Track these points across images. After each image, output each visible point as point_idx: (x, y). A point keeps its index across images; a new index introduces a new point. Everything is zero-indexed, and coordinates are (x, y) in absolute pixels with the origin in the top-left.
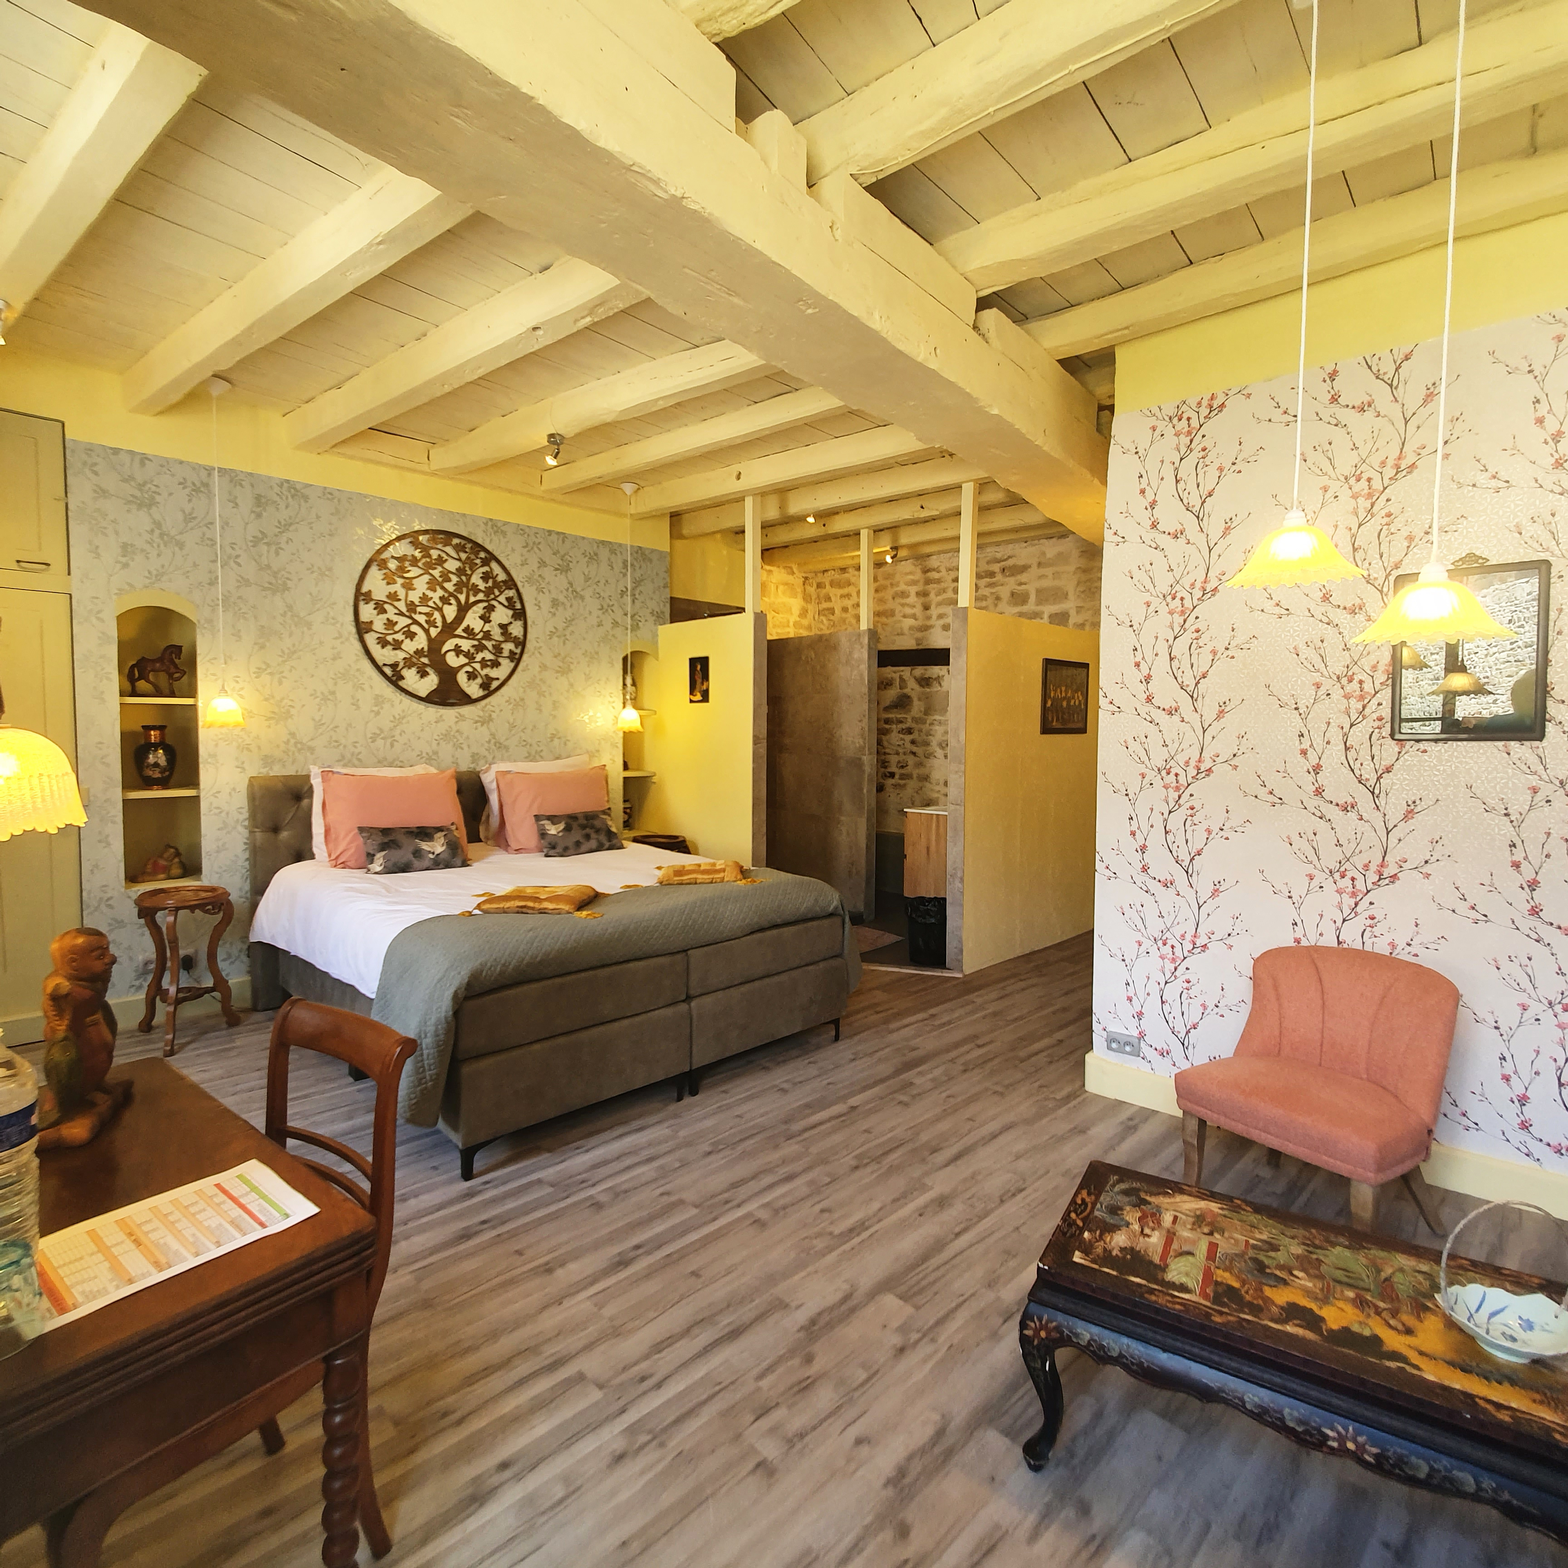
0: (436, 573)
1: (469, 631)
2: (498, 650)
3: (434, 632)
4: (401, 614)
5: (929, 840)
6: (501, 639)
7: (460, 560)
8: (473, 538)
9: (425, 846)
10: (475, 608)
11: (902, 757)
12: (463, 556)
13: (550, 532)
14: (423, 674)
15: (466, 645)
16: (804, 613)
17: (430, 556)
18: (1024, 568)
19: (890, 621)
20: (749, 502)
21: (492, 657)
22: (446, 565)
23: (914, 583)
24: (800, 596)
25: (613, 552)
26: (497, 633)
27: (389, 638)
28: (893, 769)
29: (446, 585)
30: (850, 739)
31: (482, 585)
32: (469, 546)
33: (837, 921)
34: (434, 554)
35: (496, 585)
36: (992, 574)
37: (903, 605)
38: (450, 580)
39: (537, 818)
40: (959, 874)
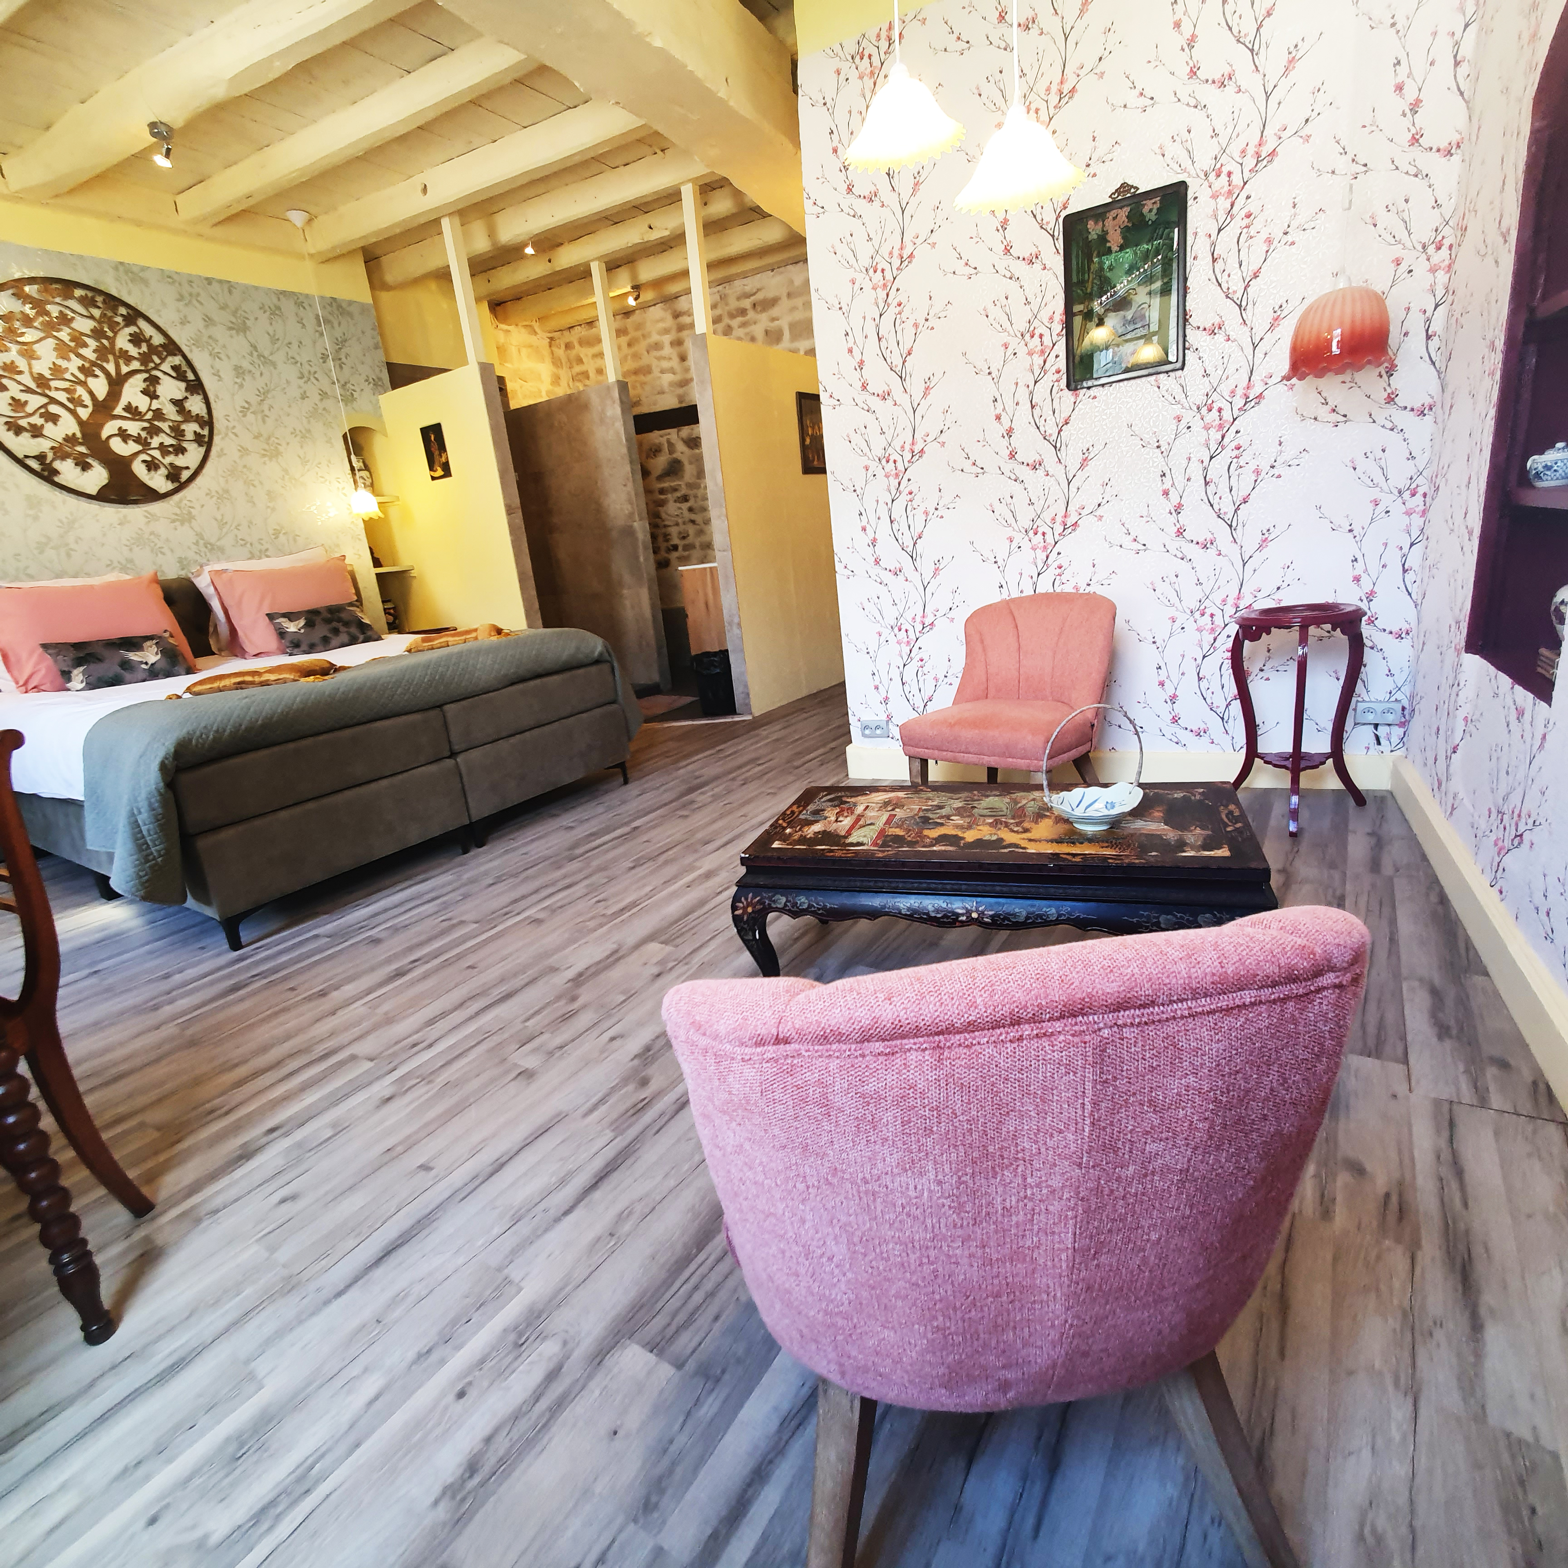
0: (64, 334)
1: (133, 412)
2: (177, 432)
3: (84, 413)
4: (28, 390)
5: (706, 595)
6: (179, 419)
7: (92, 317)
8: (102, 288)
9: (134, 656)
10: (132, 381)
11: (682, 527)
12: (96, 313)
13: (209, 281)
14: (85, 467)
15: (134, 428)
16: (556, 380)
17: (48, 314)
18: (772, 302)
19: (649, 378)
20: (446, 223)
21: (172, 441)
22: (74, 325)
23: (666, 331)
24: (548, 359)
25: (300, 304)
26: (170, 412)
27: (23, 423)
28: (676, 541)
29: (83, 351)
30: (618, 507)
31: (133, 351)
32: (100, 298)
33: (605, 667)
34: (54, 310)
35: (153, 349)
36: (743, 312)
37: (659, 359)
38: (85, 345)
39: (271, 617)
40: (736, 620)
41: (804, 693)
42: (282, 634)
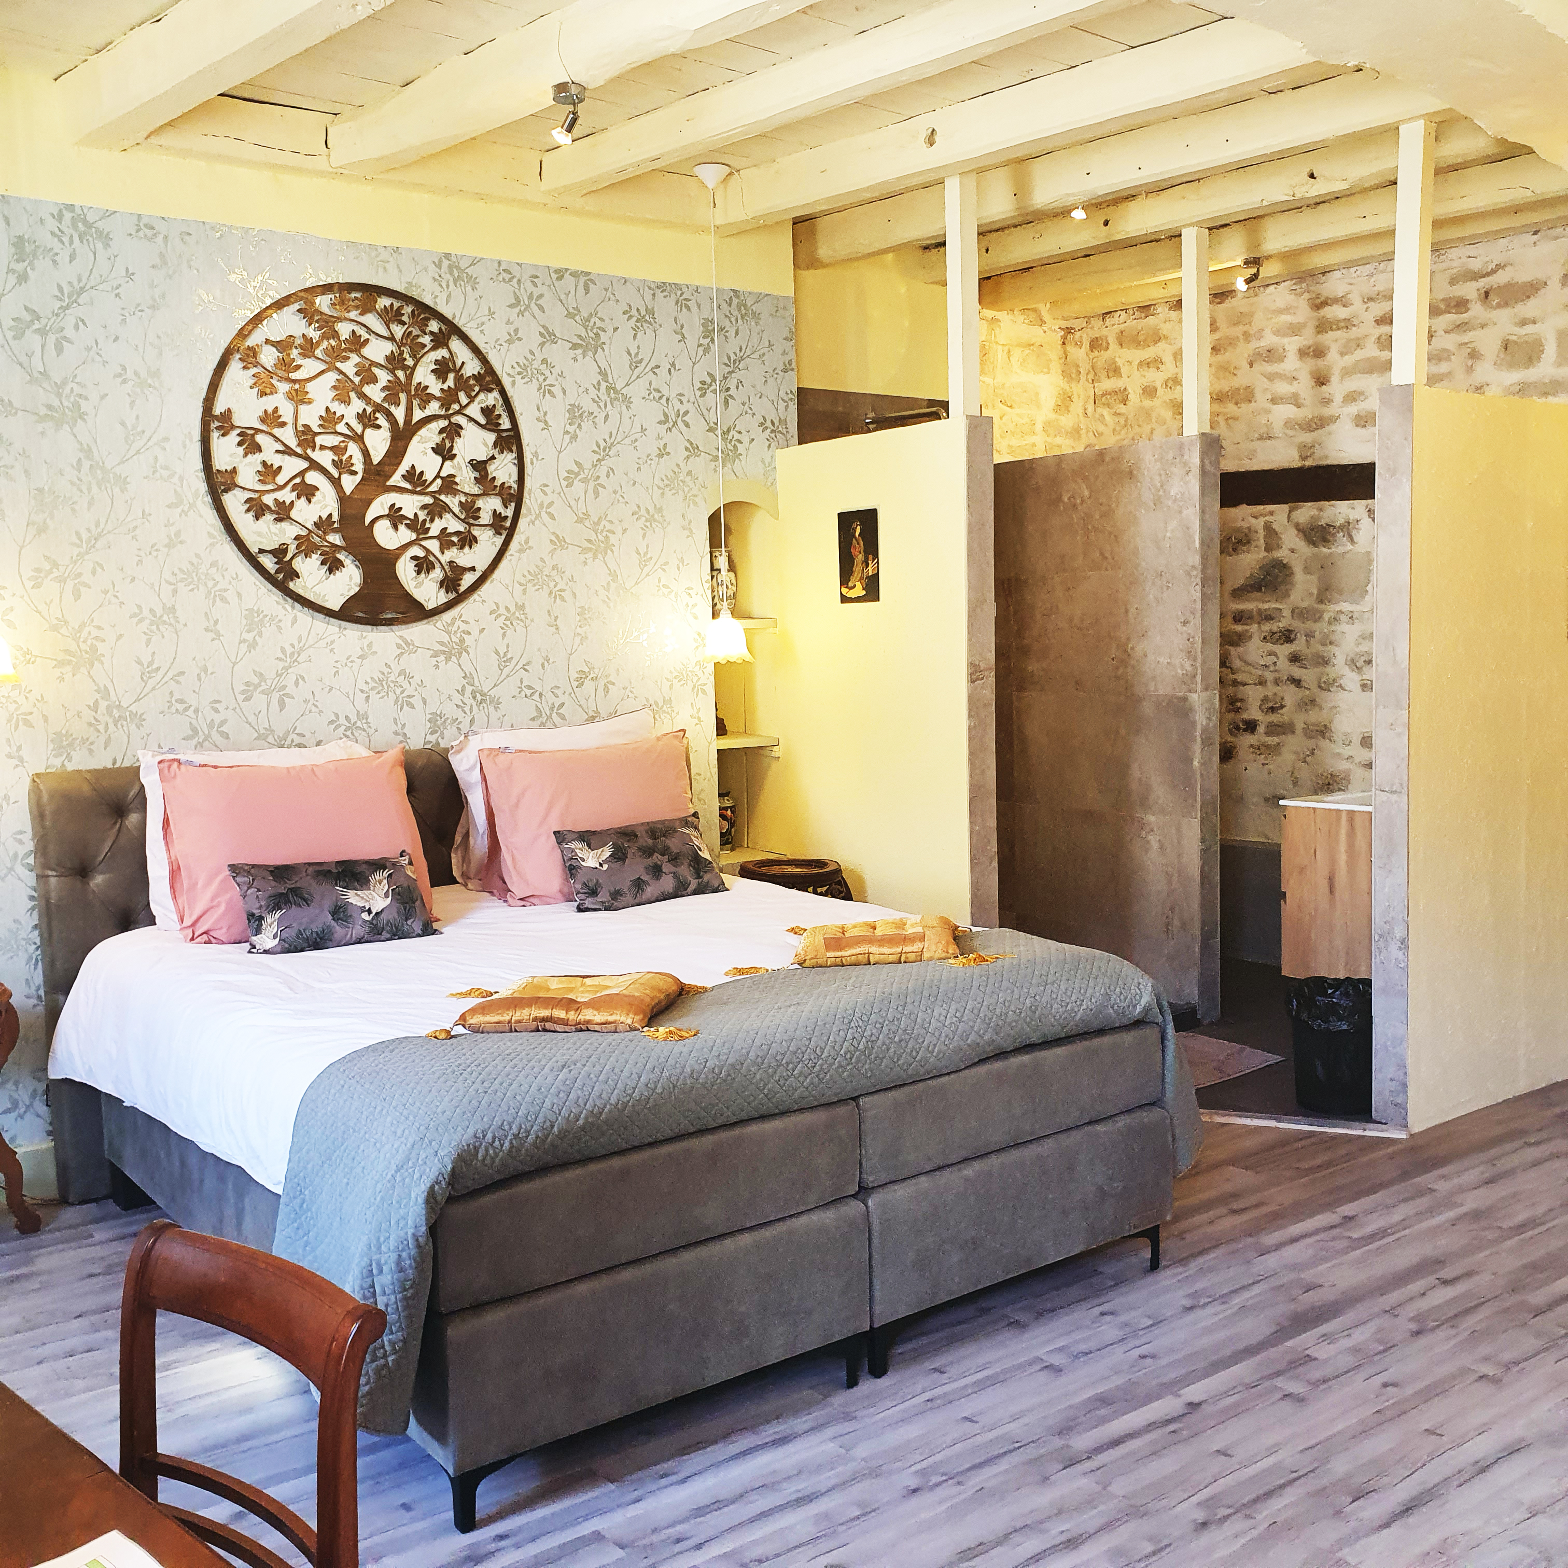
0: (350, 366)
1: (415, 478)
2: (470, 511)
3: (349, 483)
4: (287, 451)
5: (1333, 861)
6: (476, 490)
7: (392, 339)
8: (414, 294)
10: (423, 432)
11: (1270, 690)
12: (398, 331)
13: (561, 273)
14: (333, 566)
15: (410, 505)
17: (336, 335)
18: (1532, 289)
19: (1245, 409)
20: (952, 187)
21: (461, 527)
22: (366, 351)
23: (1294, 330)
24: (1056, 367)
26: (466, 480)
27: (268, 500)
28: (1253, 712)
29: (368, 390)
30: (1163, 660)
31: (435, 387)
32: (408, 309)
33: (1151, 1034)
34: (344, 330)
35: (462, 383)
36: (1461, 305)
37: (1271, 377)
38: (374, 380)
39: (560, 837)
40: (1399, 932)
41: (1522, 1087)
42: (572, 869)
